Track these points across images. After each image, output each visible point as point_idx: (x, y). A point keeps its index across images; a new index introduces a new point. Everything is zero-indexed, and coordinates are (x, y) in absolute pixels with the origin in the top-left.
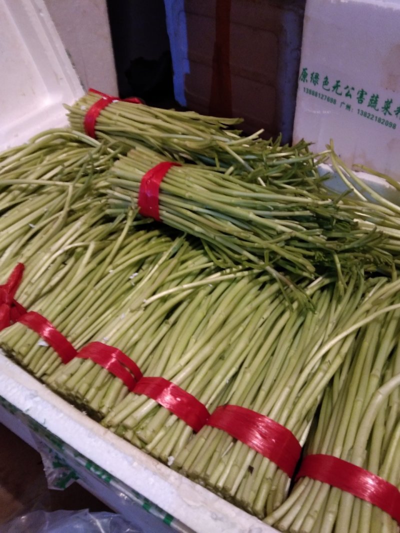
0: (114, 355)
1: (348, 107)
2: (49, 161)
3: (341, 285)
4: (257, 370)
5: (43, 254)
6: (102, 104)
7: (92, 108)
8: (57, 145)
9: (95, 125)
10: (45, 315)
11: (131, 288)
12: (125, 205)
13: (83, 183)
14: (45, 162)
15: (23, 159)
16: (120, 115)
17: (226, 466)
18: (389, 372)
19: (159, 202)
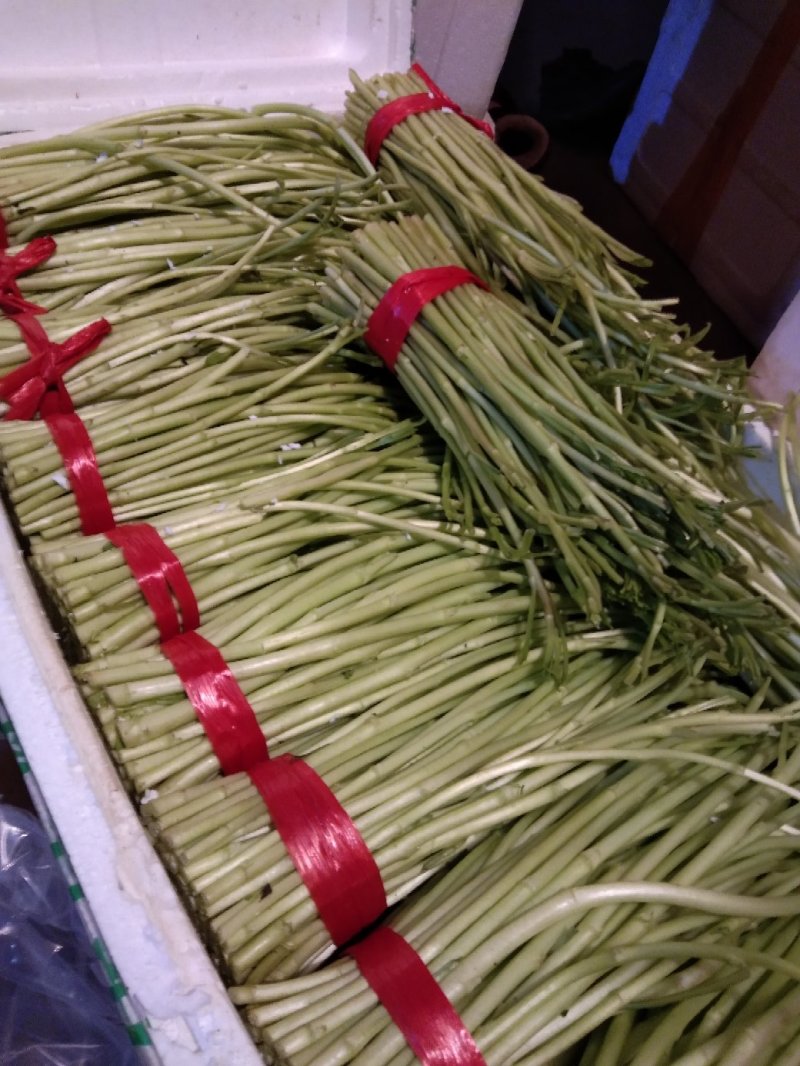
0: (165, 567)
2: (265, 162)
3: (639, 665)
4: (392, 728)
5: (156, 325)
6: (419, 105)
7: (399, 101)
8: (301, 140)
9: (387, 137)
10: (92, 434)
11: (273, 466)
12: (345, 311)
13: (302, 232)
14: (257, 162)
15: (225, 137)
16: (440, 142)
17: (228, 861)
18: (620, 869)
19: (407, 338)
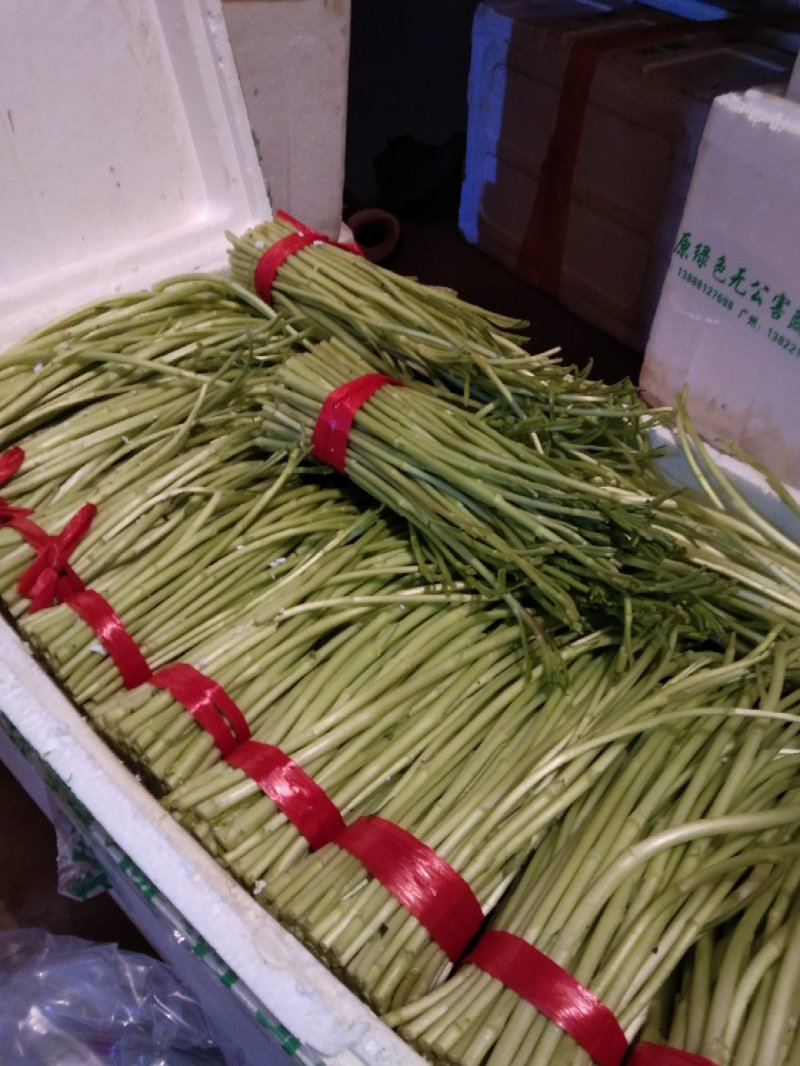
0: (209, 693)
1: (753, 321)
2: (181, 329)
3: (625, 653)
4: (441, 769)
5: (133, 494)
6: (293, 245)
7: (274, 247)
8: (201, 301)
9: (275, 279)
10: (111, 602)
11: (269, 582)
12: (289, 436)
13: (230, 380)
14: (171, 332)
15: (136, 320)
16: (320, 271)
19: (349, 444)
